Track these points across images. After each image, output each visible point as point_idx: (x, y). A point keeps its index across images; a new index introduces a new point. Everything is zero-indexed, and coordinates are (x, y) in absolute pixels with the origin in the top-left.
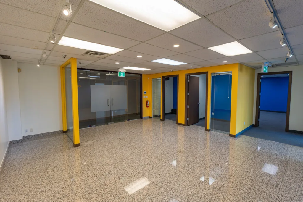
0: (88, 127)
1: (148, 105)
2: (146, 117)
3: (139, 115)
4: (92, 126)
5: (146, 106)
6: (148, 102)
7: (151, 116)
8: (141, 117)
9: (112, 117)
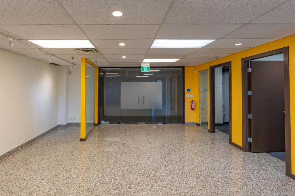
0: (117, 123)
1: (193, 107)
2: (190, 123)
3: (181, 119)
4: (121, 123)
5: (190, 108)
6: (193, 103)
7: (198, 123)
8: (183, 122)
9: (152, 116)
